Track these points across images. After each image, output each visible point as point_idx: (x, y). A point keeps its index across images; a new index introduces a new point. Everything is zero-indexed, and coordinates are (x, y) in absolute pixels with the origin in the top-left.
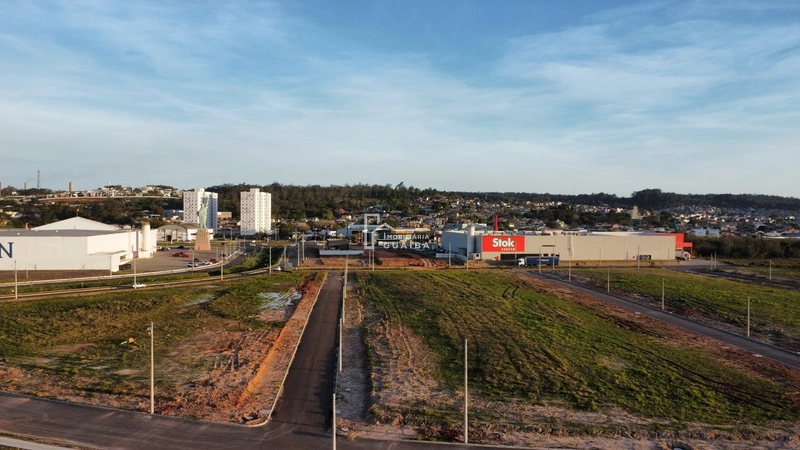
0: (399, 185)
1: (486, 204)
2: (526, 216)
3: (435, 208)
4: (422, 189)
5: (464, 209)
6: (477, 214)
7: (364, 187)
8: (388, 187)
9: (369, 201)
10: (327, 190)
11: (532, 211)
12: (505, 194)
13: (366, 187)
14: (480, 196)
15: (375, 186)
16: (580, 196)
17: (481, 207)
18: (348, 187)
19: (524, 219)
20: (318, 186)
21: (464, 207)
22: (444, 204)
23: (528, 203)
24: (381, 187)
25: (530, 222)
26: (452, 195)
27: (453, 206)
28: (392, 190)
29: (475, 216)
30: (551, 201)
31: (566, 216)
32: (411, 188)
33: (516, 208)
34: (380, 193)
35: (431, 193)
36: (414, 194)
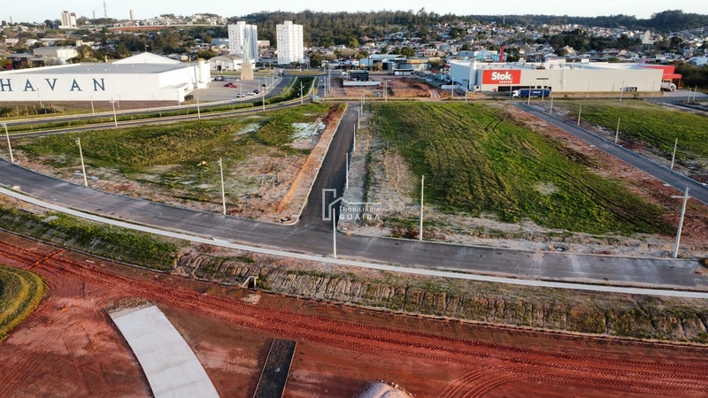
0: (421, 11)
1: (501, 30)
2: (538, 41)
3: (452, 34)
5: (480, 35)
6: (491, 41)
7: (388, 13)
8: (410, 12)
9: (392, 27)
10: (354, 16)
11: (544, 36)
12: (523, 17)
13: (391, 13)
14: (498, 21)
15: (398, 12)
16: (599, 18)
17: (496, 33)
18: (373, 13)
19: (536, 45)
20: (346, 13)
21: (479, 33)
22: (460, 31)
23: (545, 26)
24: (404, 13)
25: (540, 48)
26: (470, 20)
27: (470, 31)
28: (414, 17)
29: (488, 43)
30: (568, 24)
31: (577, 42)
32: (432, 14)
33: (530, 33)
34: (402, 19)
35: (450, 18)
36: (434, 20)
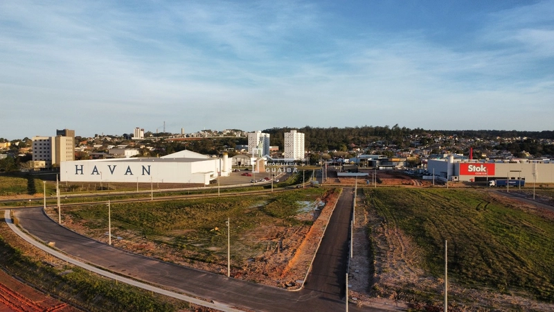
0: (395, 126)
1: (463, 140)
2: (496, 148)
3: (422, 142)
4: (412, 129)
5: (445, 143)
6: (456, 147)
7: (369, 128)
8: (386, 127)
9: (372, 138)
10: (343, 130)
11: (501, 144)
12: (479, 131)
13: (370, 128)
14: (458, 134)
15: (377, 127)
16: (543, 132)
17: (458, 142)
18: (357, 128)
19: (495, 150)
20: (337, 128)
21: (444, 142)
22: (429, 140)
23: (498, 138)
24: (381, 128)
25: (499, 153)
26: (436, 133)
27: (436, 141)
28: (390, 130)
29: (453, 148)
30: (518, 137)
31: (531, 148)
32: (404, 128)
33: (488, 142)
34: (381, 132)
35: (419, 131)
36: (406, 132)
